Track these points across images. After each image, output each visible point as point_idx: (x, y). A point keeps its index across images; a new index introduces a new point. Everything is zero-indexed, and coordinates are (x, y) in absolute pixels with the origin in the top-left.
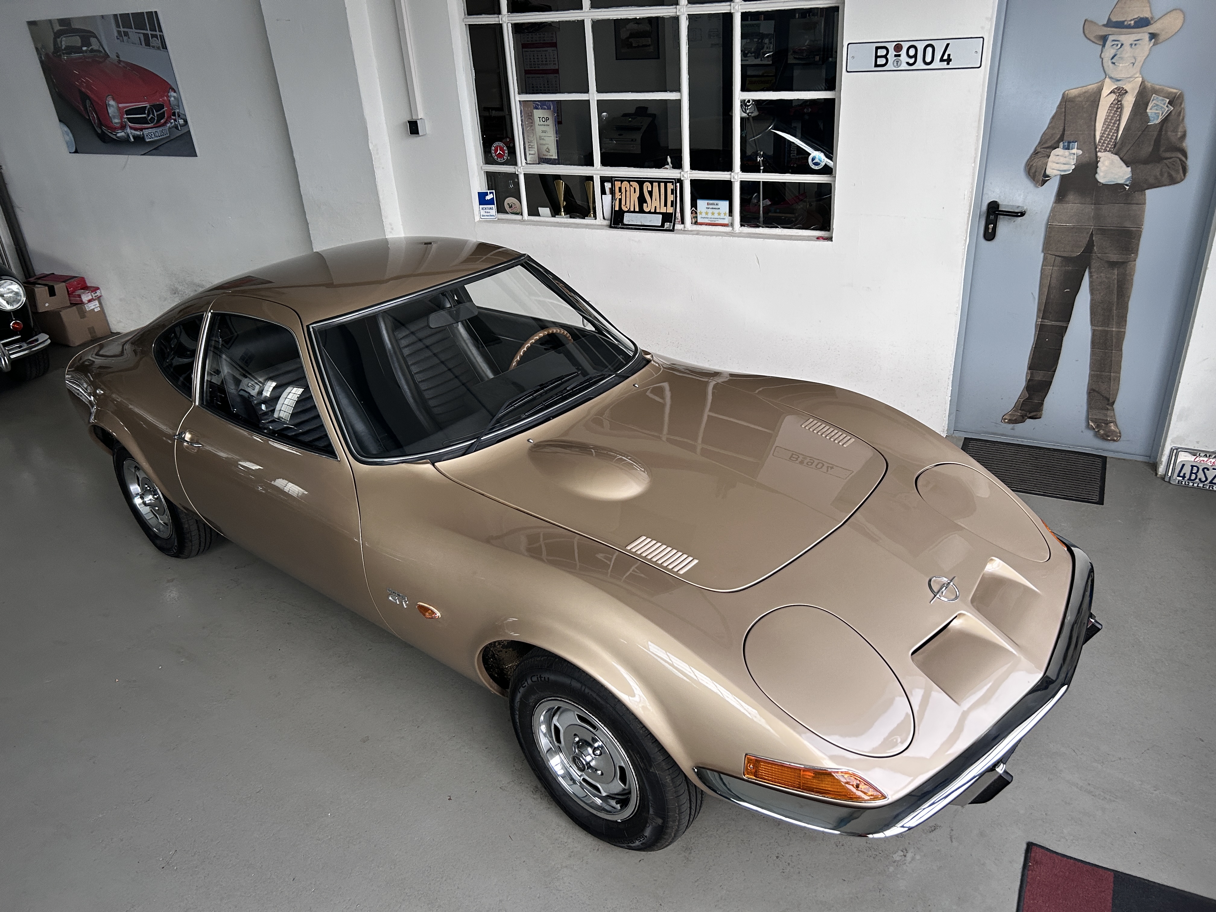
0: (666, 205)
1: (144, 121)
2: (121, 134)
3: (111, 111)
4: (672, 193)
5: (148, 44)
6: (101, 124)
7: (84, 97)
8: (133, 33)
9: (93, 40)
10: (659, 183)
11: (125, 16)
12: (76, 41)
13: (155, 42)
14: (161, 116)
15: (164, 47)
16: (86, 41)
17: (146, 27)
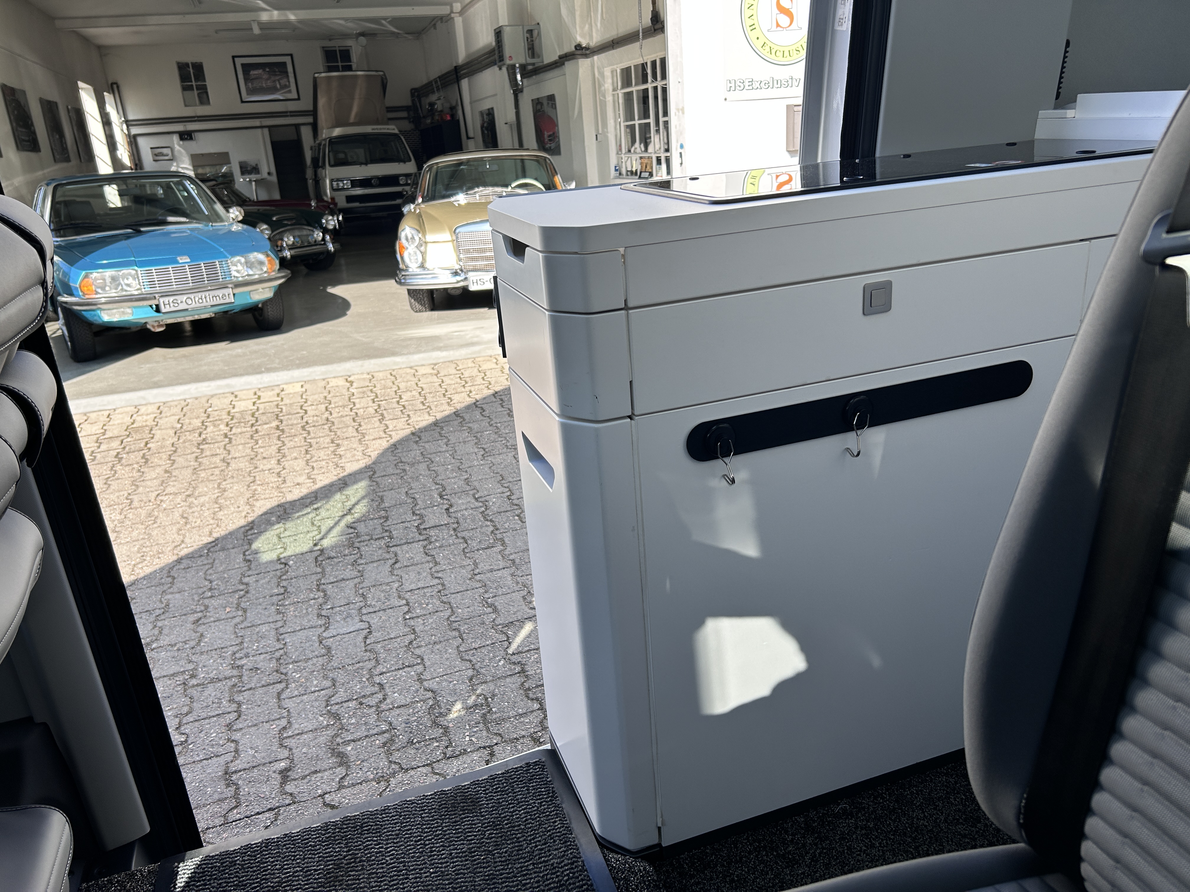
2: (547, 146)
3: (546, 136)
4: (651, 163)
6: (543, 140)
7: (541, 131)
8: (550, 103)
10: (649, 158)
11: (548, 96)
12: (539, 107)
13: (554, 106)
15: (556, 108)
16: (542, 107)
17: (552, 100)
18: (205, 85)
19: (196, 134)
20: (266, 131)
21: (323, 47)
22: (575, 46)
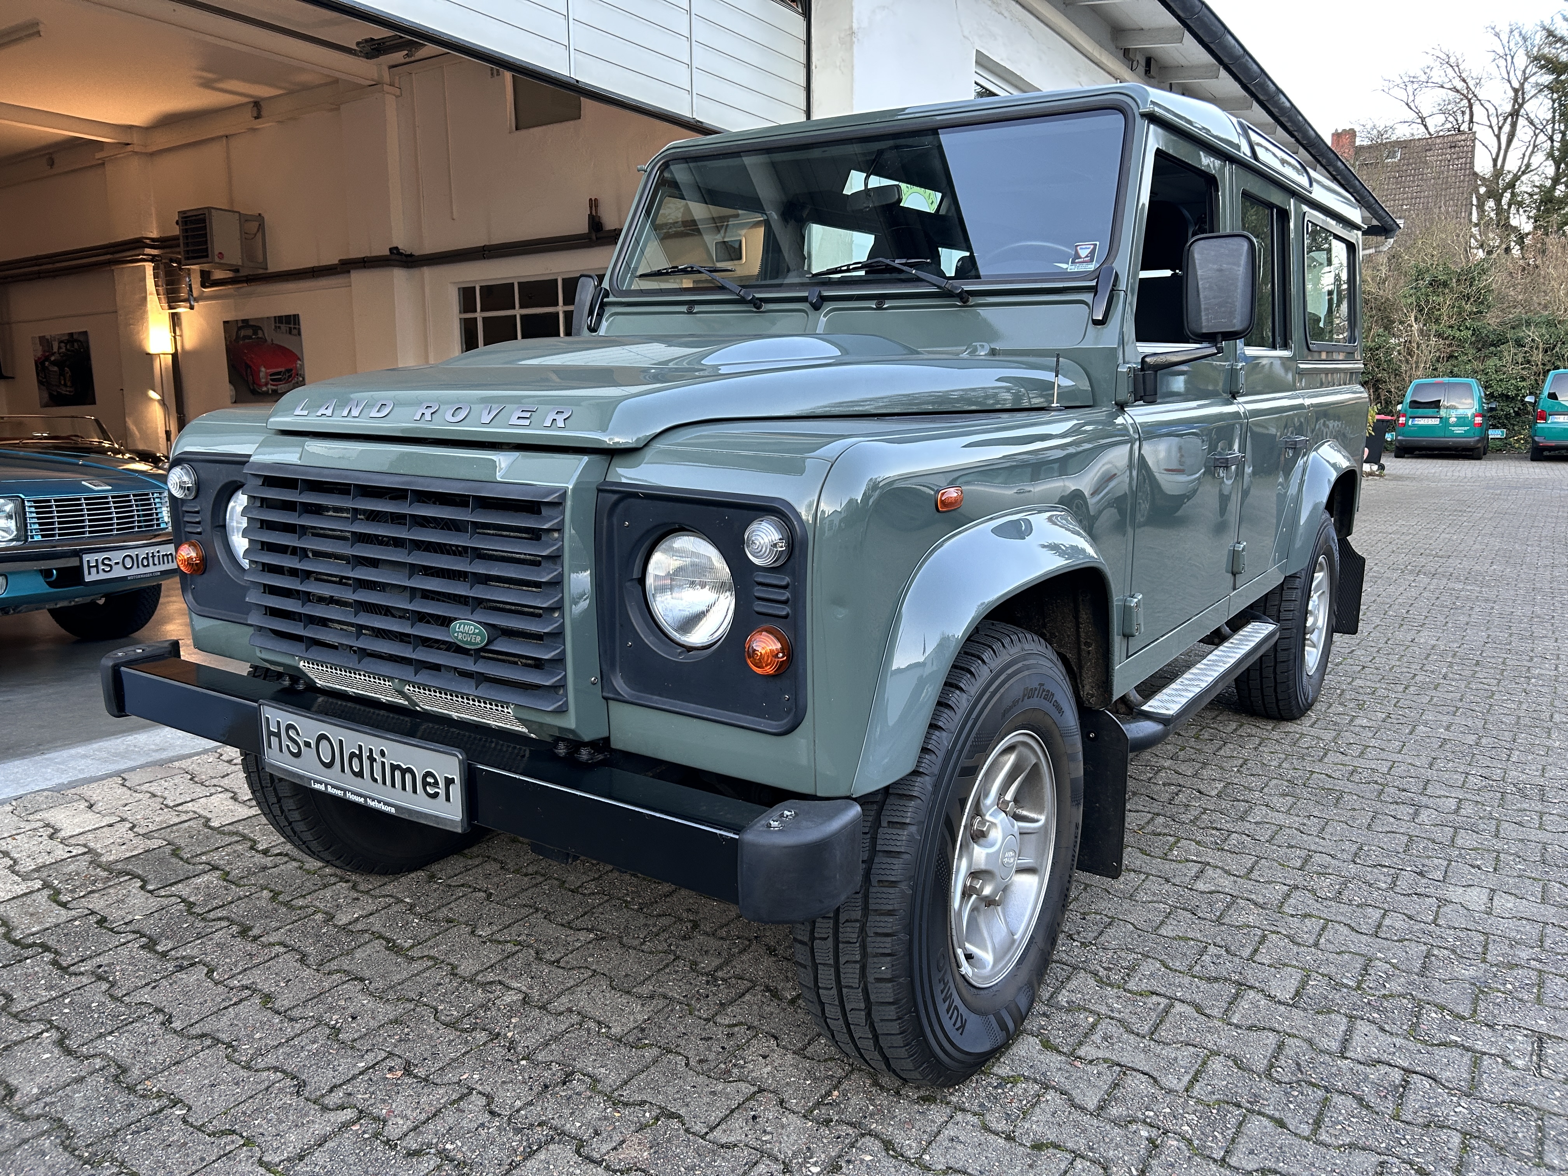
1: (279, 380)
2: (264, 389)
3: (262, 374)
5: (290, 333)
6: (254, 383)
7: (248, 366)
8: (284, 327)
9: (260, 332)
11: (280, 317)
12: (249, 332)
13: (295, 332)
14: (290, 376)
15: (299, 334)
16: (255, 333)
17: (291, 323)
22: (391, 249)
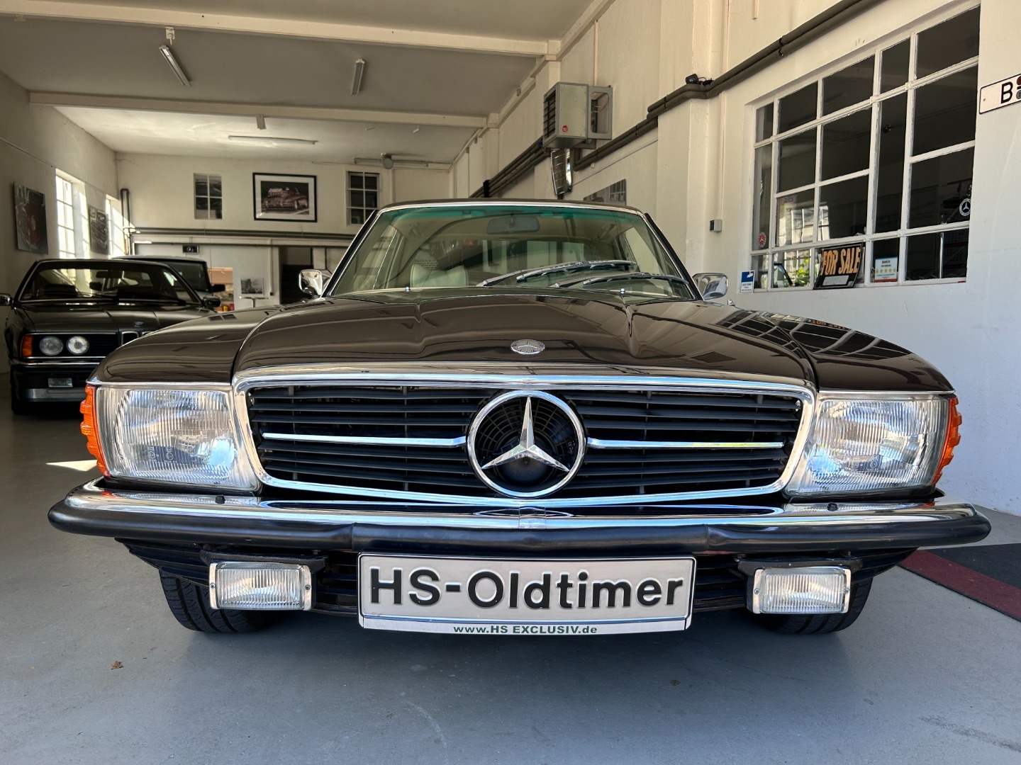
0: (853, 267)
4: (859, 256)
5: (620, 199)
8: (616, 194)
10: (851, 248)
11: (614, 185)
13: (622, 197)
17: (619, 189)
18: (220, 200)
19: (201, 247)
20: (276, 251)
21: (349, 172)
22: (687, 79)
